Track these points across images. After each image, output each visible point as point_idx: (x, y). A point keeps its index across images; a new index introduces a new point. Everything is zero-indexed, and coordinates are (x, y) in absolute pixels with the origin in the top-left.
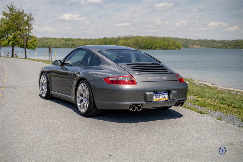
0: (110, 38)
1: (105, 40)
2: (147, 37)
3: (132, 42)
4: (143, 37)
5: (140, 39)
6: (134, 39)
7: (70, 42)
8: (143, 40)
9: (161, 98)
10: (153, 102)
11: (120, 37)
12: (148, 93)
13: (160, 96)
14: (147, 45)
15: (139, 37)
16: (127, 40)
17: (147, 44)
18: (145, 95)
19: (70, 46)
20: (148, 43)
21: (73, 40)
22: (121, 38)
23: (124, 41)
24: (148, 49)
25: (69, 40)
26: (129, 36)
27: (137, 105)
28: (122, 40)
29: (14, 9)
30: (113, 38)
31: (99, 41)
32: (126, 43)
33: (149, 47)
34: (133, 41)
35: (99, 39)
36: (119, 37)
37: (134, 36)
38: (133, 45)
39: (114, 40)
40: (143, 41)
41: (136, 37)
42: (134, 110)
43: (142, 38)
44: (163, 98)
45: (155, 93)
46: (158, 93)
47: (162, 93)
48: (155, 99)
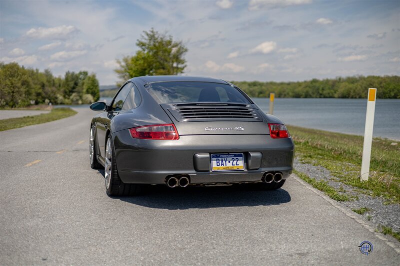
0: (324, 81)
1: (314, 84)
2: (388, 77)
3: (361, 86)
4: (382, 78)
5: (376, 81)
6: (365, 82)
7: (256, 88)
8: (381, 83)
9: (229, 165)
10: (211, 171)
11: (340, 79)
12: (199, 156)
13: (227, 162)
14: (388, 92)
15: (374, 77)
16: (353, 83)
17: (388, 89)
18: (195, 158)
19: (257, 94)
20: (391, 87)
21: (261, 85)
22: (342, 80)
23: (347, 84)
24: (390, 98)
25: (254, 84)
26: (357, 77)
27: (178, 176)
28: (344, 83)
29: (156, 36)
30: (327, 81)
31: (304, 85)
32: (351, 89)
33: (392, 94)
34: (364, 86)
35: (305, 82)
36: (338, 78)
37: (366, 76)
38: (363, 92)
39: (330, 83)
40: (382, 85)
41: (369, 77)
42: (174, 185)
43: (380, 80)
44: (233, 165)
45: (217, 156)
46: (224, 156)
47: (232, 156)
48: (216, 166)
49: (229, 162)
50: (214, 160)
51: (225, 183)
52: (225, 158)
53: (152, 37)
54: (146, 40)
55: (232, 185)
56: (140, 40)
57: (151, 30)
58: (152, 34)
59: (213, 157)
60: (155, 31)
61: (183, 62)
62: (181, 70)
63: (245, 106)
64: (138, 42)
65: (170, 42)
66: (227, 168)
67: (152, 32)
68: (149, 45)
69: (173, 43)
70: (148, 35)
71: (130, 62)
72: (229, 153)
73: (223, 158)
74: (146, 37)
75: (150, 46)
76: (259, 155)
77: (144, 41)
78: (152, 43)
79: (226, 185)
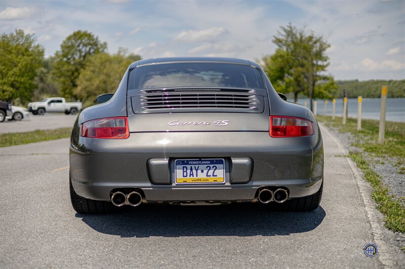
9: (202, 176)
10: (173, 185)
13: (199, 171)
18: (148, 165)
44: (207, 176)
45: (183, 163)
46: (194, 163)
47: (207, 162)
48: (182, 177)
49: (202, 171)
50: (179, 169)
51: (207, 202)
52: (197, 166)
53: (290, 33)
54: (282, 36)
55: (220, 204)
56: (277, 36)
57: (288, 25)
58: (289, 29)
59: (178, 163)
60: (292, 26)
61: (325, 59)
62: (323, 68)
63: (247, 91)
64: (274, 39)
65: (311, 38)
66: (198, 180)
67: (290, 27)
68: (286, 41)
69: (314, 40)
70: (285, 30)
71: (269, 60)
72: (200, 158)
73: (193, 166)
74: (284, 33)
75: (288, 43)
76: (245, 161)
77: (281, 37)
78: (290, 39)
79: (208, 204)
